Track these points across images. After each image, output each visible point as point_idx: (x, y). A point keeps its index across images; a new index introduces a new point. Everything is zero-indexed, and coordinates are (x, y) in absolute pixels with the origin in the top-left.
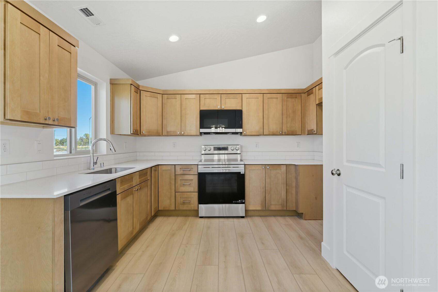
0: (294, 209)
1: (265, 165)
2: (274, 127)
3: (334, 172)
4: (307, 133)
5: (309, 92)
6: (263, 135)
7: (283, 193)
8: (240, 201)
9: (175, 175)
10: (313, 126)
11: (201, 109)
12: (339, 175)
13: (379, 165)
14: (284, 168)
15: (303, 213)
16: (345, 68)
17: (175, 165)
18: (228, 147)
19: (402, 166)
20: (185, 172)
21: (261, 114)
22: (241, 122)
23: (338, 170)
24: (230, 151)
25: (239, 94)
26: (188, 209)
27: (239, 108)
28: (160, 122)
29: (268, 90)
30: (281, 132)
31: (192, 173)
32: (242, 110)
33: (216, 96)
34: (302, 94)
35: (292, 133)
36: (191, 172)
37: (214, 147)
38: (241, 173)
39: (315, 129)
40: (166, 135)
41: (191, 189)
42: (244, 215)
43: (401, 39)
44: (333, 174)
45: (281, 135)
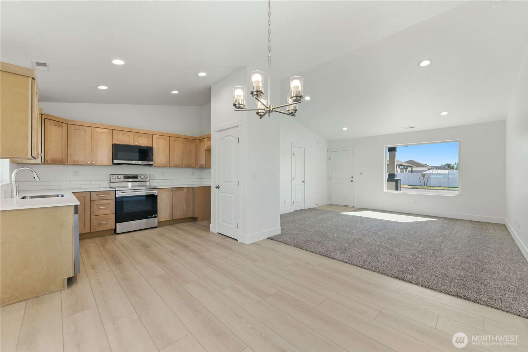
0: (192, 216)
1: (173, 188)
2: (177, 161)
3: (217, 187)
4: (199, 166)
5: (201, 140)
6: (169, 167)
7: (185, 206)
8: (153, 216)
9: (90, 201)
10: (203, 162)
11: (114, 143)
12: (219, 188)
13: (232, 182)
14: (185, 190)
15: (197, 218)
16: (222, 140)
17: (90, 192)
18: (138, 176)
19: (238, 181)
20: (101, 197)
21: (167, 152)
22: (152, 156)
23: (218, 186)
24: (139, 179)
25: (150, 135)
26: (104, 229)
27: (150, 145)
28: (65, 152)
29: (173, 134)
30: (182, 165)
31: (109, 198)
32: (153, 148)
33: (129, 134)
34: (196, 141)
35: (189, 166)
36: (107, 197)
37: (124, 176)
38: (155, 195)
39: (205, 165)
40: (72, 164)
41: (109, 212)
42: (157, 226)
43: (238, 138)
44: (216, 188)
45: (182, 167)
